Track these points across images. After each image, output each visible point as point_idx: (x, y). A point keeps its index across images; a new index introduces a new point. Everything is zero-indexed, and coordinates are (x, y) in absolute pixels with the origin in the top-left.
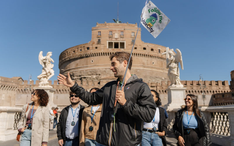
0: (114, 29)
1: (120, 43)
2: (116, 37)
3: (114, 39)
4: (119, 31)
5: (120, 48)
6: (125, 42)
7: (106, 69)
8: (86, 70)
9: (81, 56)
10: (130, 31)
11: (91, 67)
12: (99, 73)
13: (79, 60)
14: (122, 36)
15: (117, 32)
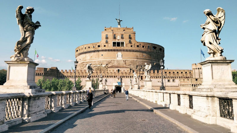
0: (117, 33)
1: (121, 42)
2: (118, 39)
3: (117, 40)
4: (120, 34)
5: (121, 46)
6: (124, 42)
7: (111, 60)
8: (98, 61)
9: (94, 51)
10: (129, 34)
11: (101, 59)
12: (107, 63)
13: (92, 54)
14: (122, 38)
15: (119, 35)
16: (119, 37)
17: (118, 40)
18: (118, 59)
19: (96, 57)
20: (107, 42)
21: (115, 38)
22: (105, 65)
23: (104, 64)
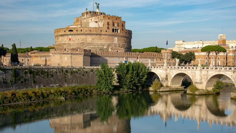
0: (115, 21)
1: (117, 29)
5: (117, 32)
6: (119, 29)
7: (111, 43)
8: (100, 43)
9: (97, 34)
10: (122, 23)
11: (103, 42)
12: (108, 46)
13: (94, 36)
14: (118, 25)
15: (116, 23)
16: (116, 25)
17: (116, 27)
18: (115, 42)
19: (98, 40)
20: (108, 28)
21: (114, 25)
22: (107, 47)
23: (105, 46)
